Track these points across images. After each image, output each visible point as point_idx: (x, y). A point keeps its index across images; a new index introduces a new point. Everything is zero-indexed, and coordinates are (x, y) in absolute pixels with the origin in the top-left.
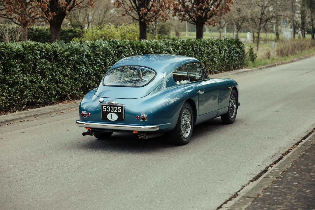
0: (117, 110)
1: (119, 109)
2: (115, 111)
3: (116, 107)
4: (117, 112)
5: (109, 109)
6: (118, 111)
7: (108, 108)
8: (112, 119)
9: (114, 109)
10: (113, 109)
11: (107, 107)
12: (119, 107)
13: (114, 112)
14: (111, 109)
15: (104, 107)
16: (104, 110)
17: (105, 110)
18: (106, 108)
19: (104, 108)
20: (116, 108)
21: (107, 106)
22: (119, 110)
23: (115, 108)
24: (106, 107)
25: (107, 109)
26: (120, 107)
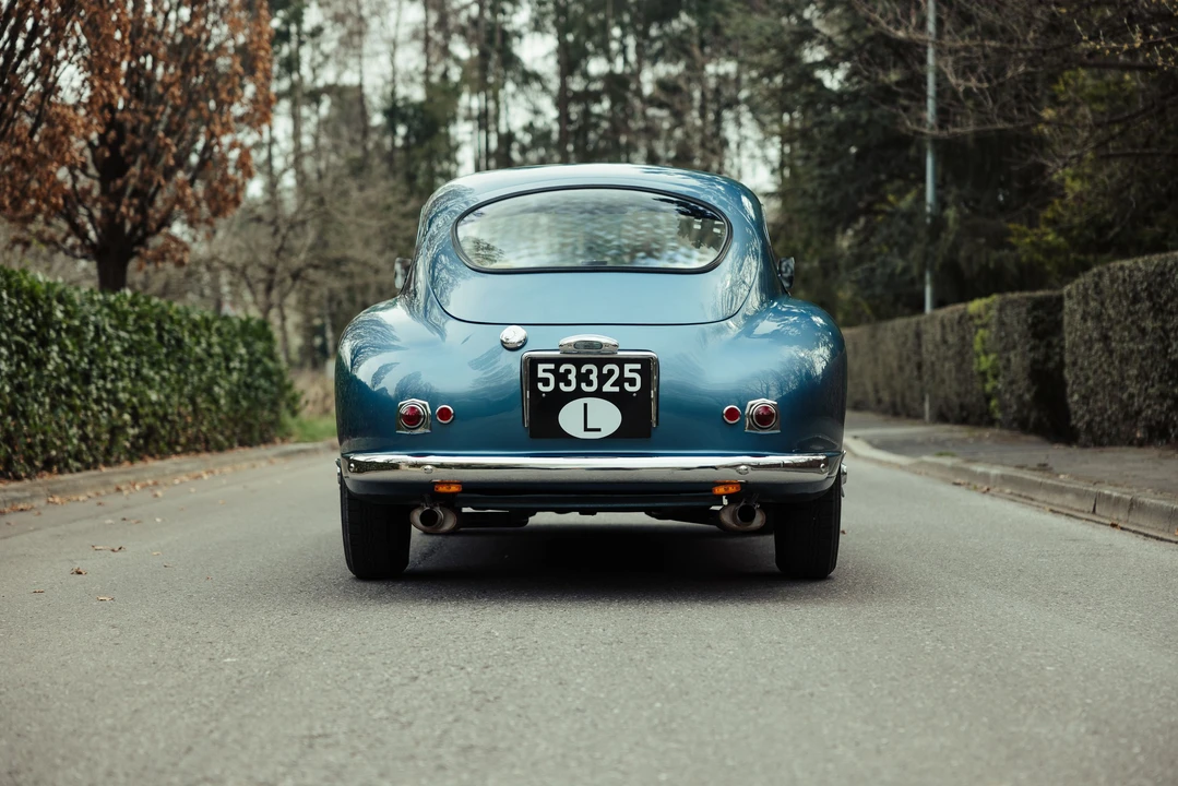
0: (620, 382)
1: (627, 375)
2: (607, 388)
3: (615, 368)
4: (617, 389)
5: (572, 377)
6: (622, 388)
7: (568, 371)
8: (586, 429)
9: (603, 379)
10: (594, 377)
11: (557, 367)
12: (627, 367)
13: (599, 394)
14: (583, 378)
15: (541, 367)
16: (540, 385)
17: (546, 382)
18: (555, 372)
19: (541, 374)
20: (611, 372)
21: (558, 362)
22: (632, 382)
23: (605, 371)
24: (552, 366)
25: (562, 378)
26: (638, 366)
